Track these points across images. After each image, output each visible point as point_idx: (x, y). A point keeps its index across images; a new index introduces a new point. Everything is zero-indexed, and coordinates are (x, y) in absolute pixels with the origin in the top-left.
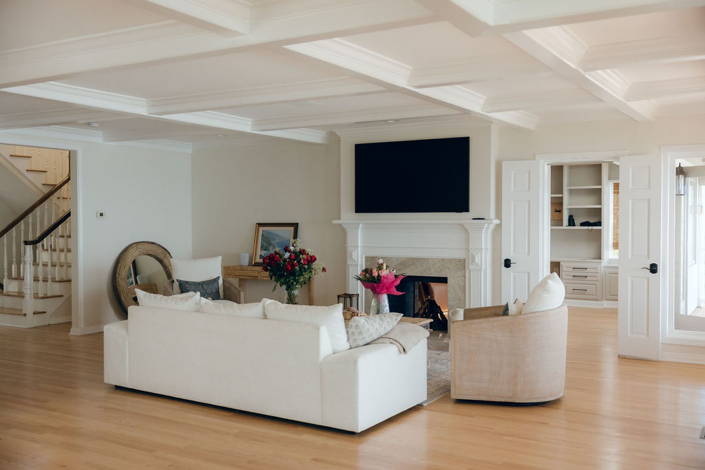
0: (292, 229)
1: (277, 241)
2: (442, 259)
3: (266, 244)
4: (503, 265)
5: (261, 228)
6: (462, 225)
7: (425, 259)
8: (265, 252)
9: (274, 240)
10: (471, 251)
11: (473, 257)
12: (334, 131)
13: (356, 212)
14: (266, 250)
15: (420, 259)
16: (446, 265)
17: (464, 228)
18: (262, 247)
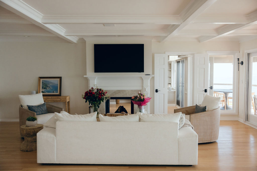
0: (59, 79)
1: (51, 85)
2: (132, 90)
3: (45, 87)
4: (155, 92)
5: (41, 79)
6: (141, 77)
7: (124, 90)
8: (45, 90)
9: (49, 84)
10: (144, 87)
11: (145, 89)
12: (83, 38)
13: (95, 72)
14: (45, 89)
15: (122, 91)
16: (133, 93)
17: (142, 78)
18: (43, 88)
